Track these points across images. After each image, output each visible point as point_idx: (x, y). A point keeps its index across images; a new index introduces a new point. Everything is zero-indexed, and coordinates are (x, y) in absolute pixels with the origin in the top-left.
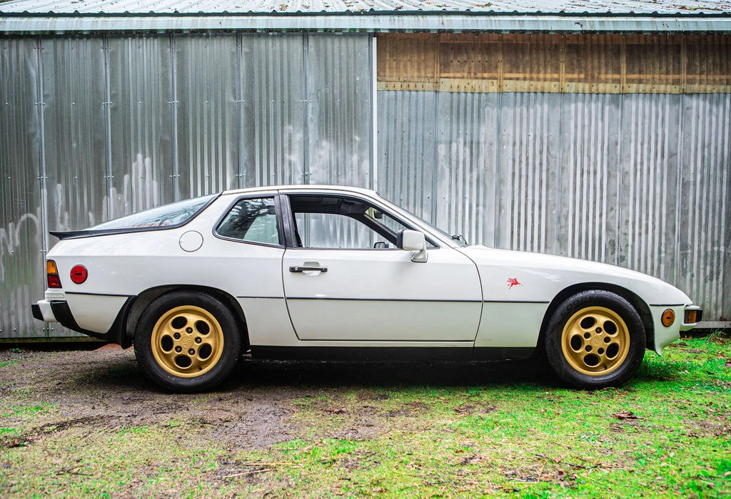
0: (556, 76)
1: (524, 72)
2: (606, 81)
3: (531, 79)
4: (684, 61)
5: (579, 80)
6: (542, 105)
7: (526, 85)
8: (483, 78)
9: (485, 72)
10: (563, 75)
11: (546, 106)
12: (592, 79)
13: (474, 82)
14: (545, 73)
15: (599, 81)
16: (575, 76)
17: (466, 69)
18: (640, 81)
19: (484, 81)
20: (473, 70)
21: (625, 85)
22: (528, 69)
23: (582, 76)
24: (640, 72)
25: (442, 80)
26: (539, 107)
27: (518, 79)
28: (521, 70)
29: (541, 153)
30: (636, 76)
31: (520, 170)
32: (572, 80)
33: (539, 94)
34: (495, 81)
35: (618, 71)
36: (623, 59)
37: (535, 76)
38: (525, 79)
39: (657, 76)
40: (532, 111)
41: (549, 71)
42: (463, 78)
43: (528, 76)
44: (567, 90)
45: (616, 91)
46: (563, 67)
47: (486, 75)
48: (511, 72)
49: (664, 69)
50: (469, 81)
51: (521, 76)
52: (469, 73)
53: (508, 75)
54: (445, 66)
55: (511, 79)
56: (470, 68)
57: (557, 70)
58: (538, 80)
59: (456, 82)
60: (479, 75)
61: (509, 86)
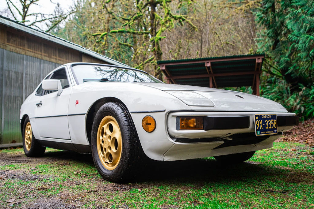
0: (40, 53)
1: (33, 50)
2: (53, 58)
3: (34, 53)
4: (70, 56)
5: (47, 57)
6: (37, 62)
7: (32, 54)
8: (20, 49)
9: (21, 46)
10: (43, 54)
11: (38, 63)
12: (50, 57)
13: (18, 49)
14: (38, 51)
15: (52, 58)
16: (46, 55)
17: (15, 43)
18: (61, 60)
19: (21, 50)
20: (17, 44)
21: (57, 60)
22: (34, 49)
23: (47, 55)
24: (61, 58)
25: (7, 45)
26: (36, 63)
27: (31, 52)
28: (32, 49)
29: (37, 79)
30: (60, 59)
31: (31, 84)
32: (45, 56)
33: (36, 59)
34: (24, 50)
35: (56, 56)
36: (57, 52)
37: (35, 52)
38: (33, 52)
39: (64, 60)
40: (34, 64)
41: (39, 51)
42: (14, 46)
43: (33, 51)
44: (44, 59)
45: (55, 62)
46: (43, 50)
47: (21, 47)
48: (29, 48)
49: (66, 58)
50: (16, 48)
51: (32, 50)
52: (16, 45)
53: (28, 49)
54: (8, 41)
55: (28, 51)
56: (16, 43)
57: (41, 51)
58: (36, 53)
59: (12, 48)
60: (19, 47)
61: (29, 53)
